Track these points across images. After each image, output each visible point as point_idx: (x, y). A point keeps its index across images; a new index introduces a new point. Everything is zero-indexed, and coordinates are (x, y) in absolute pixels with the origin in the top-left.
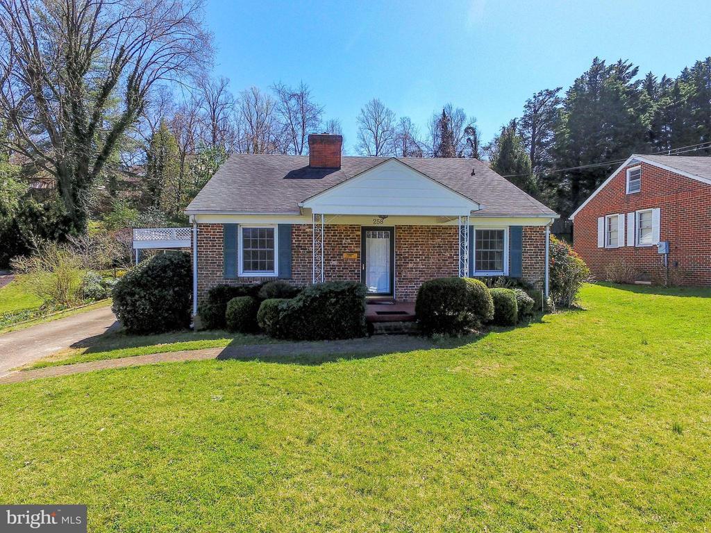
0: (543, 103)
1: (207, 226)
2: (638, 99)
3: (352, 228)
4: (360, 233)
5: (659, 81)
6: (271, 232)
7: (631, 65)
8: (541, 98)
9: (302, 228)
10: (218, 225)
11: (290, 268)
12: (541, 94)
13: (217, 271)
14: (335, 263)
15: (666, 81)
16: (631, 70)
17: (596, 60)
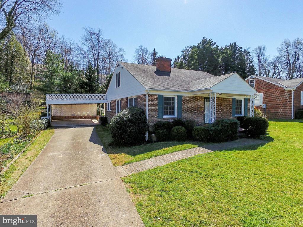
0: (188, 50)
1: (151, 95)
2: (216, 53)
3: (201, 97)
4: (203, 100)
5: (220, 48)
6: (173, 98)
7: (213, 41)
8: (188, 49)
9: (185, 97)
10: (156, 95)
11: (181, 114)
12: (188, 47)
13: (155, 115)
14: (196, 112)
15: (222, 48)
16: (213, 43)
17: (204, 37)
